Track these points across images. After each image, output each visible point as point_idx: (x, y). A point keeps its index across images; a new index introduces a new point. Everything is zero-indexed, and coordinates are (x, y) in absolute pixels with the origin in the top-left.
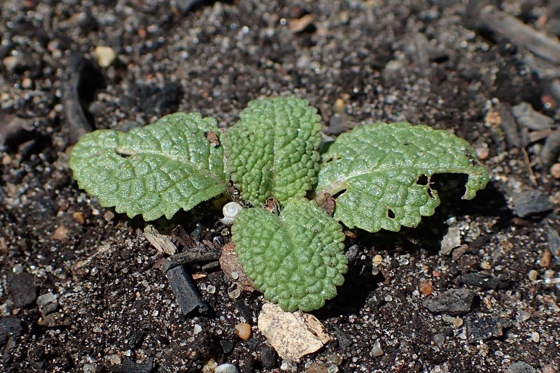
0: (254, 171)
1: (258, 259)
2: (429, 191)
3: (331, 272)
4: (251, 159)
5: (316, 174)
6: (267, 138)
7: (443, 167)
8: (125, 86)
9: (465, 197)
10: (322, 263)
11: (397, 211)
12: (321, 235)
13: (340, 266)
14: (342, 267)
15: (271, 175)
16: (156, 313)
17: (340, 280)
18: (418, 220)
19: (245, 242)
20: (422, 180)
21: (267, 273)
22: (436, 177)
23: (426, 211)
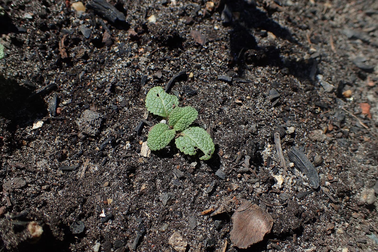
0: (174, 118)
1: (153, 133)
2: (195, 151)
3: (159, 146)
4: (175, 116)
5: (184, 129)
6: (181, 115)
7: (202, 149)
8: (190, 84)
9: (200, 158)
10: (160, 143)
11: (185, 148)
12: (166, 139)
13: (162, 147)
14: (162, 148)
15: (176, 122)
16: (133, 126)
17: (159, 149)
18: (187, 154)
19: (155, 128)
20: (195, 148)
21: (151, 136)
22: (199, 149)
23: (190, 154)
